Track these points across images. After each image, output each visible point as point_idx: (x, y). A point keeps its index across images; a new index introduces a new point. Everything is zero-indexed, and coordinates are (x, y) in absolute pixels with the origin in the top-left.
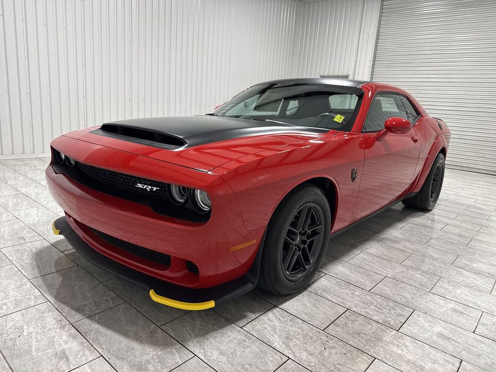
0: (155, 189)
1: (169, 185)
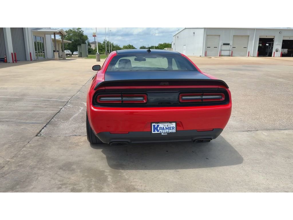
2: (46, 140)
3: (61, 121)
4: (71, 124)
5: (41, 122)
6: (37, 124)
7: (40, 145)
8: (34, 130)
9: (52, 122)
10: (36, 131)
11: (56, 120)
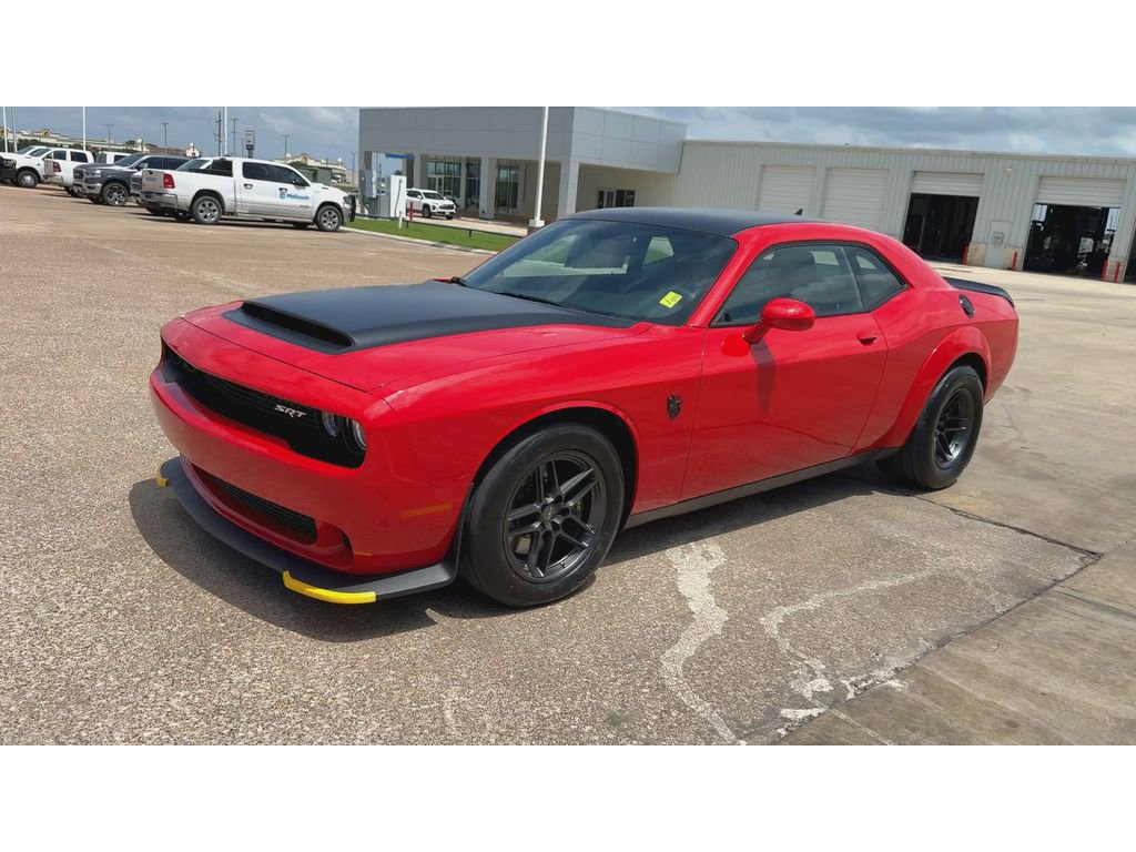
0: (300, 414)
1: (319, 412)
2: (1068, 533)
3: (977, 585)
4: (946, 553)
5: (1076, 608)
6: (1095, 599)
7: (1088, 525)
8: (1111, 577)
9: (1017, 595)
10: (1101, 570)
11: (993, 598)
